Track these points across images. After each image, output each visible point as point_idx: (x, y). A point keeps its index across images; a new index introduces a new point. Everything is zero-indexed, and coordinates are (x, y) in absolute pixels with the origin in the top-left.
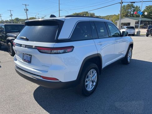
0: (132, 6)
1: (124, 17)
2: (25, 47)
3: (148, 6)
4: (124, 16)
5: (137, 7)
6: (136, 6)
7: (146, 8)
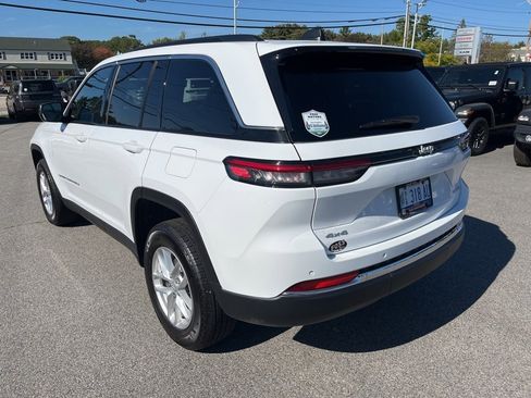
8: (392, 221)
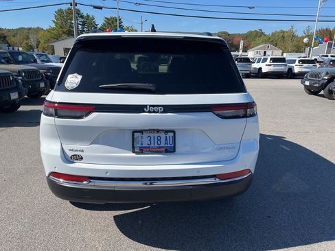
0: (79, 14)
1: (65, 36)
2: (164, 112)
3: (108, 17)
4: (64, 33)
5: (88, 16)
6: (85, 15)
7: (106, 21)
8: (126, 153)
